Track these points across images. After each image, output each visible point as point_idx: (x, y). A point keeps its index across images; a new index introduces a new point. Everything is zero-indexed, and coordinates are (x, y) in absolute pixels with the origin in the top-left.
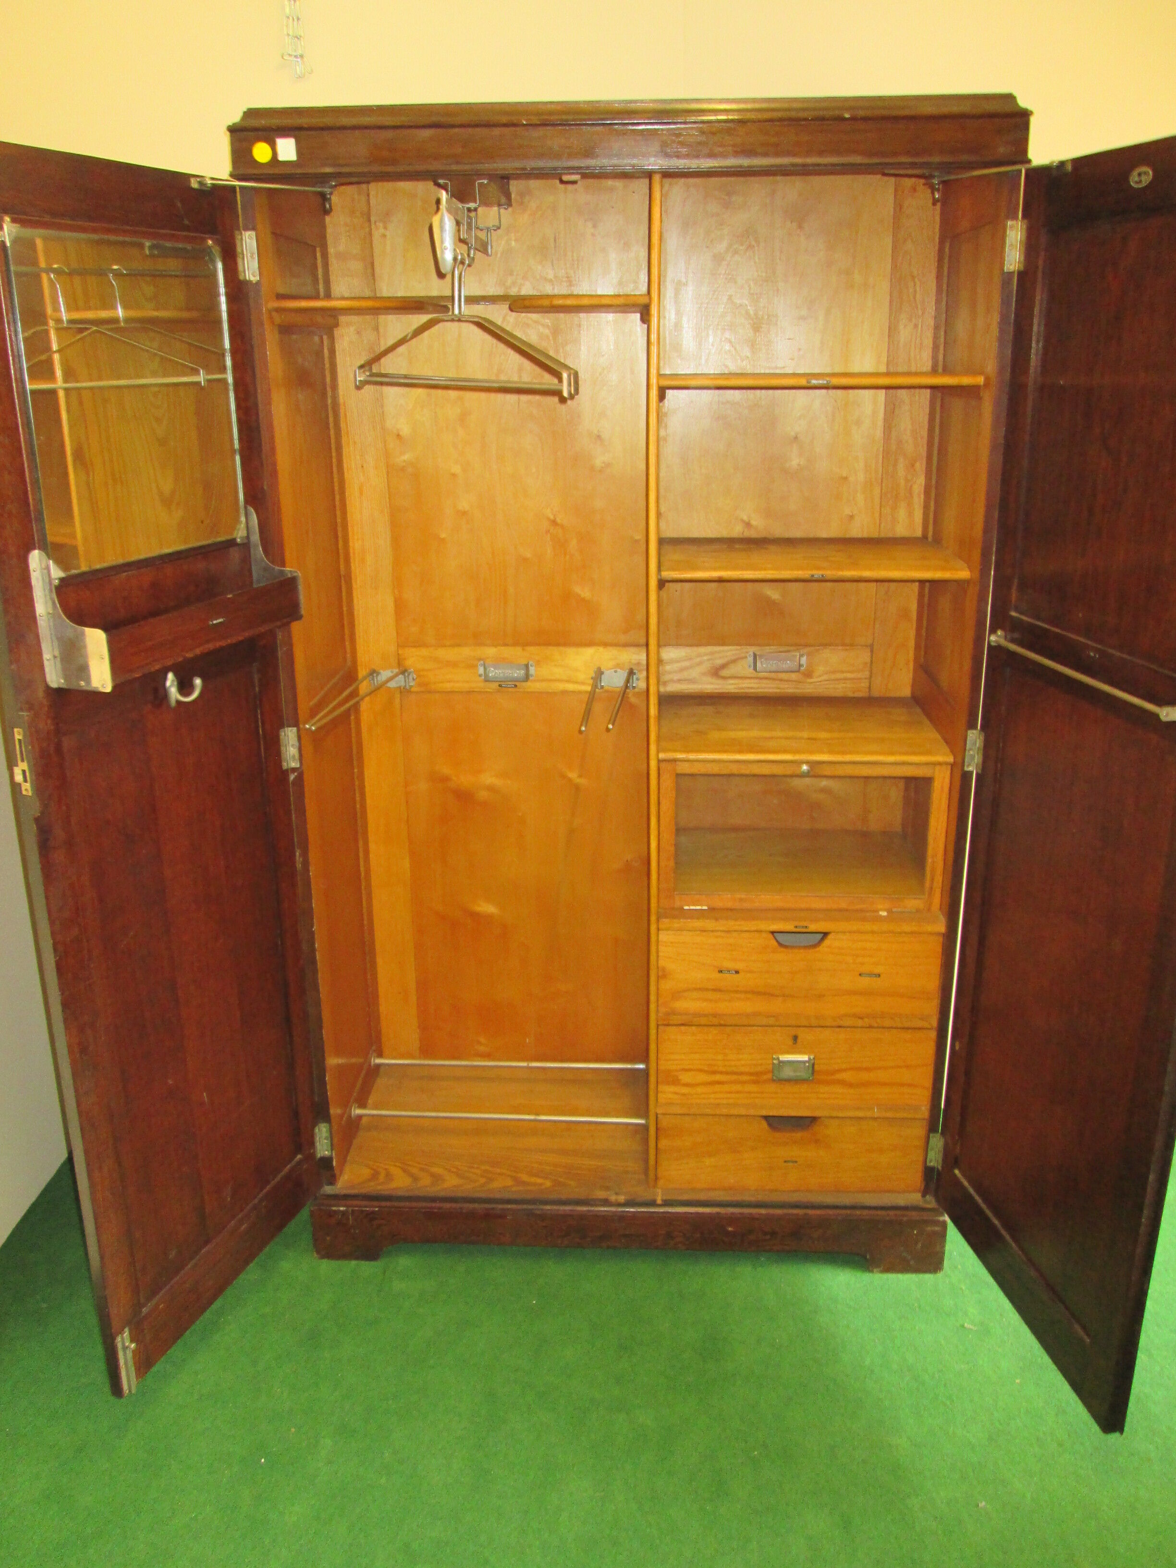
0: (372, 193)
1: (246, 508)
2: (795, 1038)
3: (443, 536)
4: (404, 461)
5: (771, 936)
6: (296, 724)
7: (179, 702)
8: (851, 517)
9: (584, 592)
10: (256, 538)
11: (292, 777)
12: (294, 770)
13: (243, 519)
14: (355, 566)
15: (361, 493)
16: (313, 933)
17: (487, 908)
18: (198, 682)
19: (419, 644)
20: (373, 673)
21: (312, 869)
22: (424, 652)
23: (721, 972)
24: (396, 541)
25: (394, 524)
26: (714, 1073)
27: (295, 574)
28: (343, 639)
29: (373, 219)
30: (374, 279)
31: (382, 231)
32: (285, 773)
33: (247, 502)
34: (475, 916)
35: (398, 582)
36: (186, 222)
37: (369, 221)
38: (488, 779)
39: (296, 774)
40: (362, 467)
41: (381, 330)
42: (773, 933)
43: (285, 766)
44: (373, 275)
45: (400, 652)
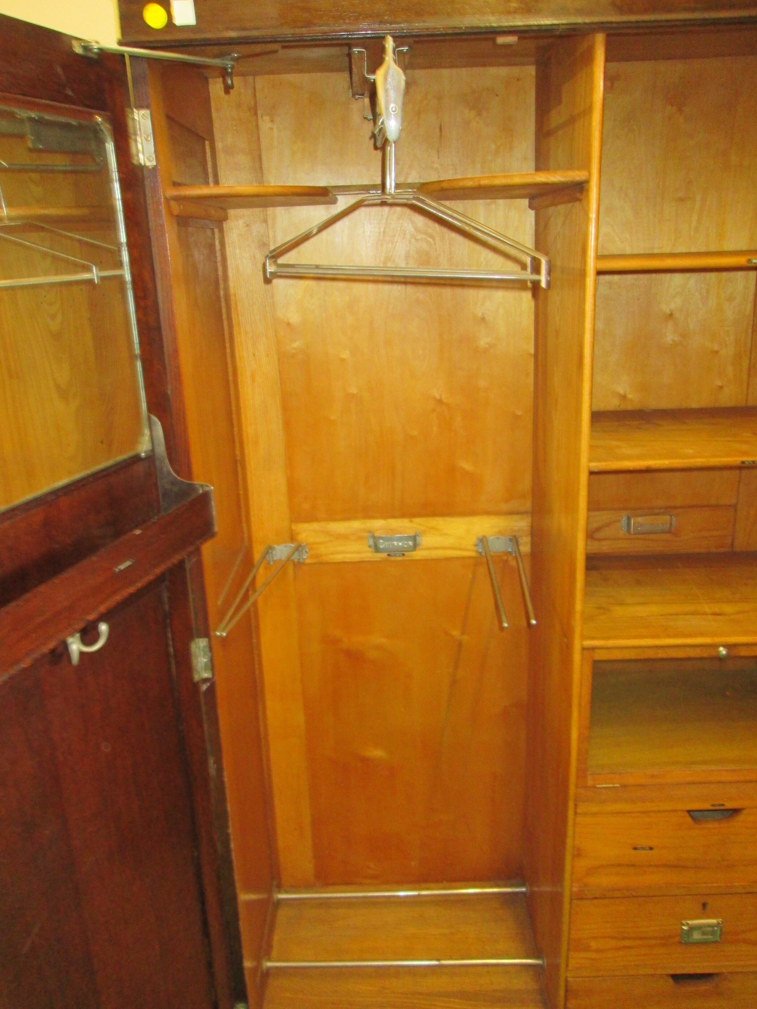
0: (258, 86)
1: (149, 419)
2: (704, 905)
3: (333, 418)
4: (295, 349)
5: (687, 814)
6: (206, 634)
7: (82, 654)
8: (721, 387)
9: (467, 466)
10: (161, 449)
11: (204, 687)
12: (205, 680)
13: (147, 432)
14: (249, 450)
15: (253, 380)
16: (228, 835)
17: (377, 753)
18: (104, 628)
19: (311, 518)
20: (269, 549)
21: (225, 774)
22: (315, 526)
23: (635, 849)
24: (287, 424)
25: (285, 408)
26: (624, 938)
27: (207, 489)
28: (241, 522)
29: (259, 113)
30: (262, 172)
31: (269, 125)
32: (196, 686)
33: (150, 410)
34: (365, 760)
35: (290, 464)
36: (70, 93)
37: (256, 114)
38: (378, 639)
39: (208, 684)
40: (254, 355)
41: (270, 222)
42: (689, 811)
43: (196, 678)
44: (261, 168)
45: (294, 527)
